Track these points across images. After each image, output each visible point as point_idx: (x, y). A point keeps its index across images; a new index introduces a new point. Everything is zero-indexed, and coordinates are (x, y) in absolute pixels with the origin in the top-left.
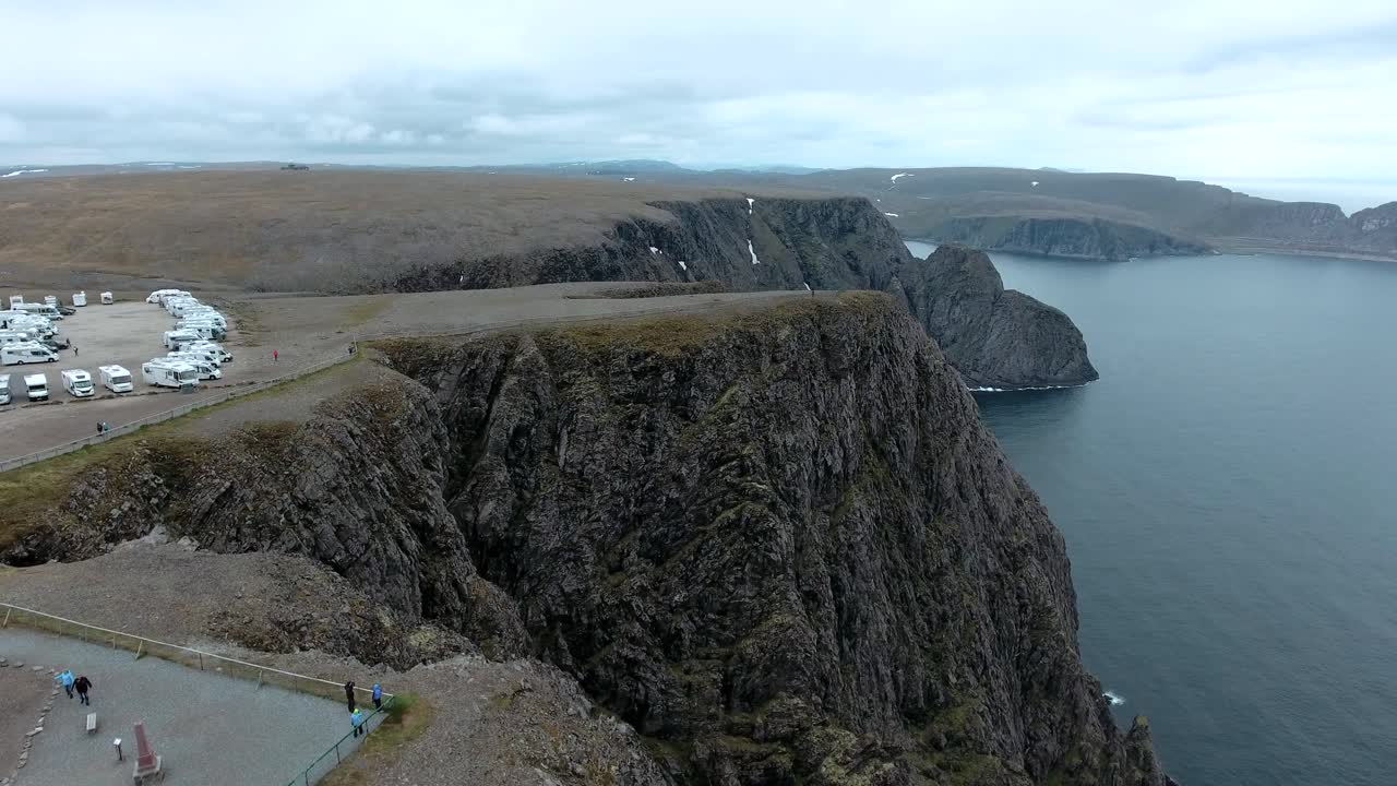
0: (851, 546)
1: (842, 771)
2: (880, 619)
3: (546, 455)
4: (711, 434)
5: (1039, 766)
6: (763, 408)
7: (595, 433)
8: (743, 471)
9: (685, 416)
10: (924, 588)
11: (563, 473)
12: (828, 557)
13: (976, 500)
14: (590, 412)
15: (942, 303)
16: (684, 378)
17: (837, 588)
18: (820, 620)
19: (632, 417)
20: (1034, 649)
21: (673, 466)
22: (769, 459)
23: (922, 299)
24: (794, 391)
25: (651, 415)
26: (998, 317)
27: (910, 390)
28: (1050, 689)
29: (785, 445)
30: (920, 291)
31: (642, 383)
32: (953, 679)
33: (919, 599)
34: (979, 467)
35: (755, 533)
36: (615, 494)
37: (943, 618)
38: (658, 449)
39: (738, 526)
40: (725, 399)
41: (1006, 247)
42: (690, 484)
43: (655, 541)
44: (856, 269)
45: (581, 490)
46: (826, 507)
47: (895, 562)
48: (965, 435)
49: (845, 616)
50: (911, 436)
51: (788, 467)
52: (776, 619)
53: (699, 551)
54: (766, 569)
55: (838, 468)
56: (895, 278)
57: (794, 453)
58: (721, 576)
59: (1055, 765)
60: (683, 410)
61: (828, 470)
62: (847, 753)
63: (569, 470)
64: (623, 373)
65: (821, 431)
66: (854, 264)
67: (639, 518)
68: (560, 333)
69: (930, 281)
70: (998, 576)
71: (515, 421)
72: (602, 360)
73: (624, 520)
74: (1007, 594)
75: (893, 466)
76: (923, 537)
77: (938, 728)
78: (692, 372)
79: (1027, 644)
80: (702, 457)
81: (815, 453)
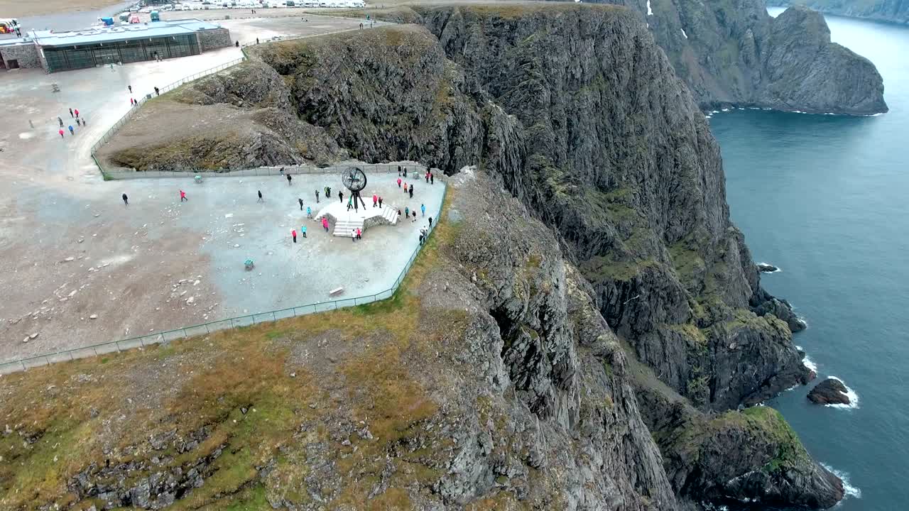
0: (579, 109)
1: (554, 182)
2: (590, 142)
3: (459, 51)
4: (521, 51)
5: (672, 237)
6: (544, 45)
7: (477, 45)
8: (532, 67)
9: (512, 44)
10: (618, 140)
11: (464, 57)
12: (567, 111)
13: (659, 110)
14: (476, 36)
15: (779, 50)
16: (513, 28)
17: (570, 124)
18: (559, 132)
19: (491, 41)
20: (678, 185)
21: (505, 61)
22: (544, 65)
23: (765, 46)
24: (559, 40)
25: (498, 41)
26: (819, 62)
27: (629, 54)
28: (684, 204)
29: (552, 61)
30: (766, 40)
31: (497, 29)
32: (624, 179)
33: (615, 143)
34: (664, 96)
35: (534, 92)
36: (482, 68)
37: (626, 154)
38: (500, 54)
39: (527, 87)
40: (528, 39)
41: (872, 16)
42: (510, 69)
43: (495, 88)
44: (722, 22)
45: (470, 64)
46: (571, 92)
47: (605, 125)
48: (658, 80)
49: (573, 137)
50: (626, 74)
51: (552, 69)
52: (538, 125)
53: (511, 95)
54: (536, 106)
55: (578, 76)
56: (749, 30)
57: (556, 65)
58: (519, 105)
59: (680, 238)
60: (511, 41)
61: (573, 76)
62: (558, 178)
63: (466, 56)
64: (489, 24)
65: (572, 59)
66: (721, 18)
67: (491, 78)
68: (467, 8)
69: (775, 33)
70: (665, 148)
71: (450, 37)
72: (482, 19)
73: (485, 78)
74: (669, 157)
75: (613, 85)
76: (623, 118)
77: (612, 195)
78: (516, 27)
79: (675, 182)
80: (516, 60)
81: (567, 67)
